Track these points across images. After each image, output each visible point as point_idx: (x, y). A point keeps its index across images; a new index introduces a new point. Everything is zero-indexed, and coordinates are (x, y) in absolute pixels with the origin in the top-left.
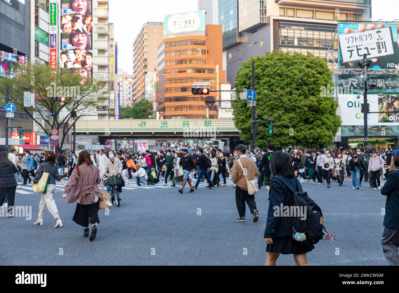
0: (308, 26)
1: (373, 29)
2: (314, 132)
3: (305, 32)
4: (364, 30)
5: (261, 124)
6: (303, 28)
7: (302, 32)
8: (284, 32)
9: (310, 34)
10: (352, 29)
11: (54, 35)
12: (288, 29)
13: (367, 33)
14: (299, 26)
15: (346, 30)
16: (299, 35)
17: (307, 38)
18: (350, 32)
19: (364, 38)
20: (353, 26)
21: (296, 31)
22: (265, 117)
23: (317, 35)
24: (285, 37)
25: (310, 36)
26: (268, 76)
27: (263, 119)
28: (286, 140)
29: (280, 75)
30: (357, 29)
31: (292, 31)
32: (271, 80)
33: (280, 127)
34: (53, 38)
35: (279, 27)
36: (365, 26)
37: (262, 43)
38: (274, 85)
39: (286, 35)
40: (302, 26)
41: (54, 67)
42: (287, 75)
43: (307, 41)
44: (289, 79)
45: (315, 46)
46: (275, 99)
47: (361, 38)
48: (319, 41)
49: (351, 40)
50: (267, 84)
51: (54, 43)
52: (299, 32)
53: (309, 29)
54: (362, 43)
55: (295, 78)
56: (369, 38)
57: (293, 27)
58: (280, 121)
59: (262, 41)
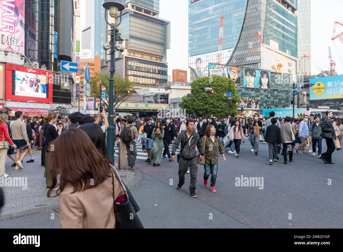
0: (140, 61)
1: (221, 68)
2: (233, 111)
3: (139, 64)
4: (218, 68)
5: (213, 107)
6: (138, 62)
7: (138, 64)
8: (129, 63)
9: (141, 65)
10: (214, 67)
11: (78, 57)
12: (131, 62)
13: (219, 69)
14: (136, 60)
15: (212, 67)
16: (136, 65)
17: (139, 67)
18: (213, 68)
19: (218, 71)
20: (214, 66)
21: (135, 63)
22: (215, 104)
23: (144, 65)
24: (130, 65)
25: (141, 66)
26: (215, 86)
27: (214, 105)
28: (223, 114)
29: (220, 86)
30: (216, 67)
31: (133, 63)
32: (217, 88)
33: (221, 108)
34: (78, 59)
35: (128, 60)
36: (219, 66)
37: (118, 67)
38: (218, 90)
39: (130, 64)
40: (138, 61)
41: (78, 74)
42: (223, 86)
43: (139, 68)
44: (224, 88)
45: (143, 70)
46: (219, 96)
47: (217, 71)
48: (145, 68)
49: (213, 71)
50: (215, 89)
51: (78, 61)
52: (136, 63)
53: (140, 63)
54: (217, 73)
55: (226, 88)
56: (220, 71)
57: (134, 61)
58: (221, 106)
59: (119, 66)
